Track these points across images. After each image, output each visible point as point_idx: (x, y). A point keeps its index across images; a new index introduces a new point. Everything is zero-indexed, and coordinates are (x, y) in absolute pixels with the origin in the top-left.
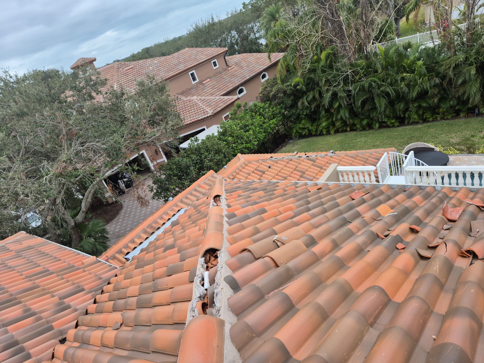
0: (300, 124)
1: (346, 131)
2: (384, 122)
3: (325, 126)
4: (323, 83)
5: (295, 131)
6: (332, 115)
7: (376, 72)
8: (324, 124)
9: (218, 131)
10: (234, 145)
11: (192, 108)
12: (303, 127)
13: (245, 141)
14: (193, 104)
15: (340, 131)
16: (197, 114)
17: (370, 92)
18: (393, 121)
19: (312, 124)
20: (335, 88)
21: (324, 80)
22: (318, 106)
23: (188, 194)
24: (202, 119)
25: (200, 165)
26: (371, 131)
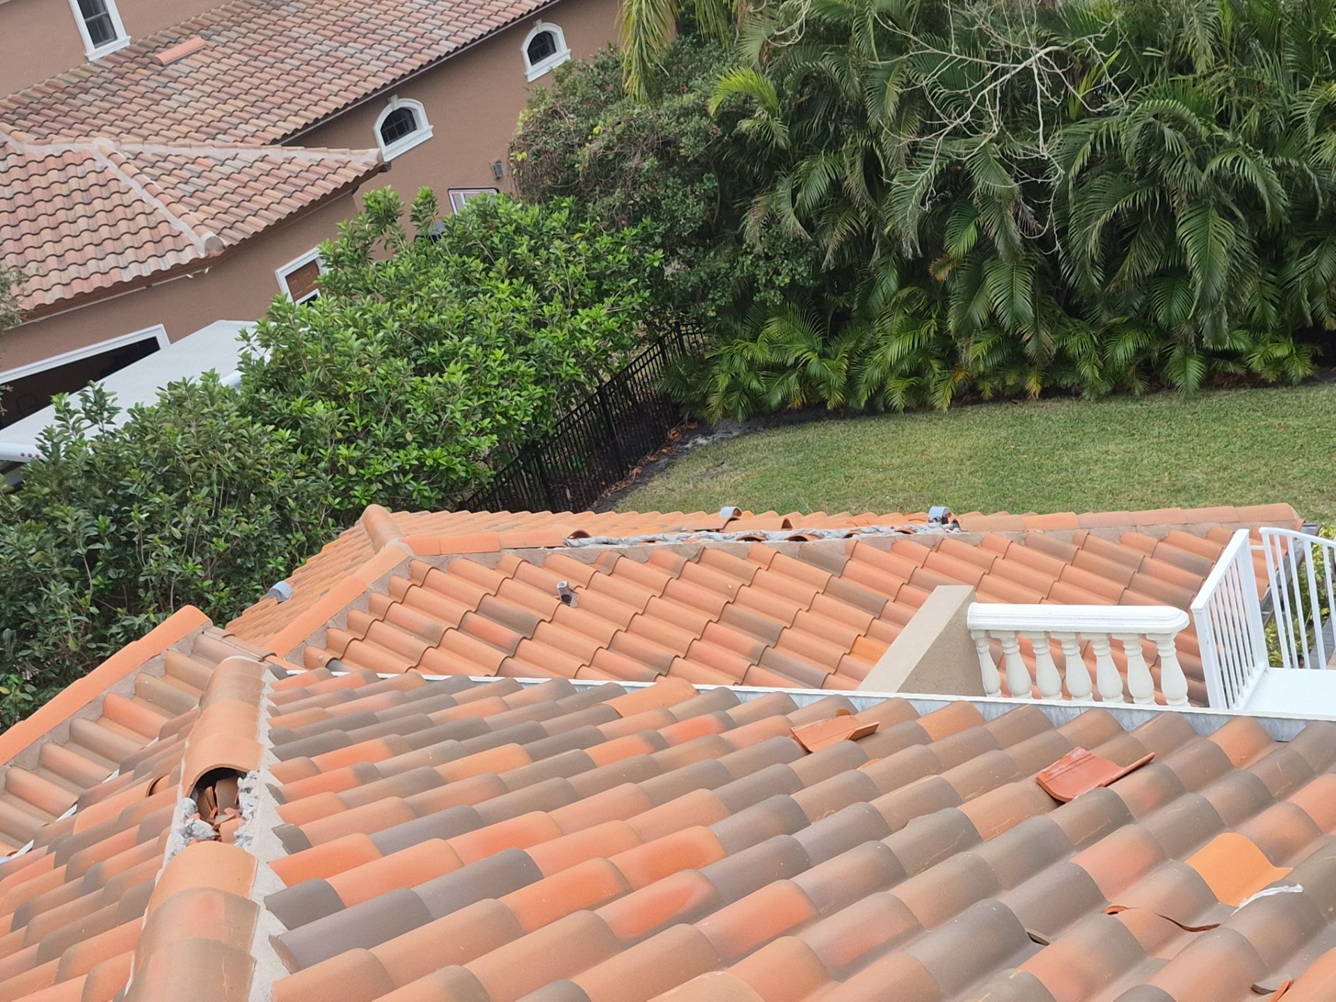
0: (754, 340)
1: (1021, 395)
2: (1233, 355)
3: (900, 360)
4: (891, 110)
5: (723, 381)
6: (940, 296)
7: (1186, 66)
8: (894, 350)
9: (246, 358)
10: (343, 450)
11: (80, 209)
12: (774, 358)
13: (418, 428)
14: (83, 184)
15: (988, 394)
16: (109, 246)
17: (1150, 177)
18: (1281, 352)
19: (825, 343)
20: (959, 146)
21: (894, 92)
22: (861, 243)
23: (18, 762)
24: (138, 280)
25: (111, 573)
26: (1159, 403)
